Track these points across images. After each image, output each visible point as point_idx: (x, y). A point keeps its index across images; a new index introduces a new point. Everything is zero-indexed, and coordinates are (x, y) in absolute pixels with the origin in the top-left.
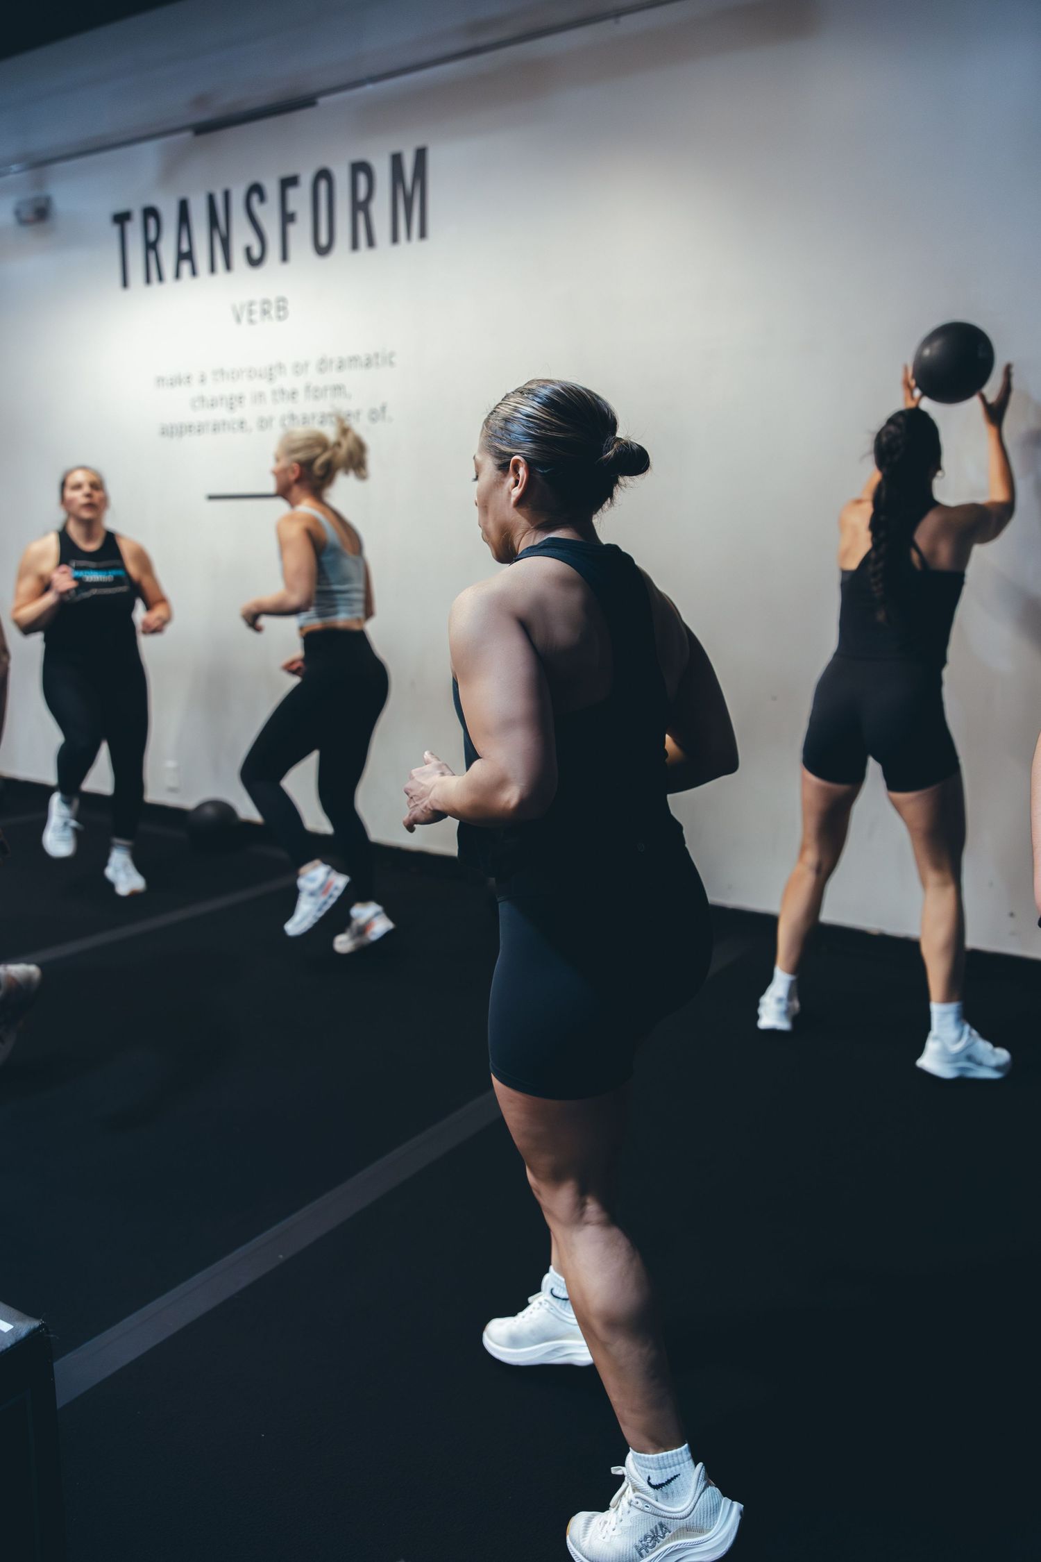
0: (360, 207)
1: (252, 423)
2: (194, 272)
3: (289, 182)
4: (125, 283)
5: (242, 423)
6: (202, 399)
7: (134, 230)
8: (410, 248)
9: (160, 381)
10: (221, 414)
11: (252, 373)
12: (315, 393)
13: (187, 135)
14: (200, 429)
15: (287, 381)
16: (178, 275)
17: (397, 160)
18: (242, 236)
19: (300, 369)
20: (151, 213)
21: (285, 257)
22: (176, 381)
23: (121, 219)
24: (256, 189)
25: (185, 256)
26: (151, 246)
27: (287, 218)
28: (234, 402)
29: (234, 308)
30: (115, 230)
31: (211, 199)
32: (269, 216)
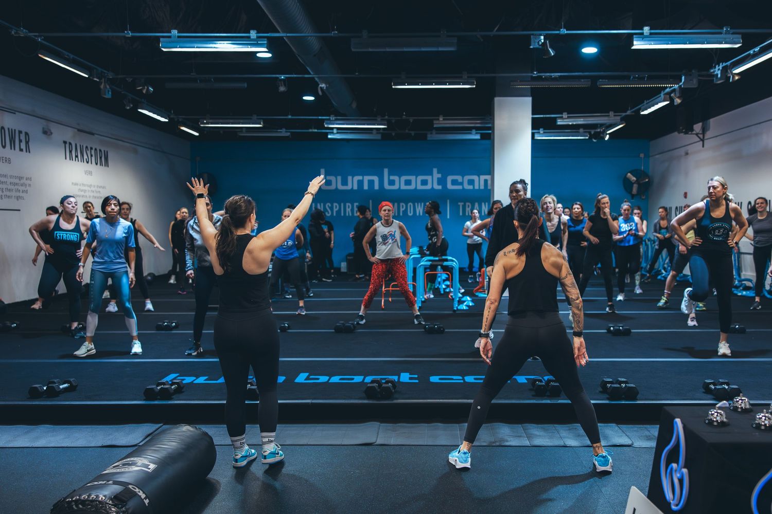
0: (101, 158)
1: (88, 196)
2: (78, 161)
3: (91, 148)
4: (66, 159)
5: (86, 196)
6: (80, 189)
7: (67, 146)
8: (106, 168)
9: (73, 183)
10: (82, 193)
11: (88, 186)
12: (97, 192)
13: (76, 130)
14: (80, 196)
15: (93, 189)
16: (75, 160)
17: (104, 151)
18: (85, 157)
19: (94, 186)
20: (70, 144)
21: (91, 163)
22: (76, 184)
23: (65, 142)
24: (87, 147)
25: (77, 156)
26: (71, 152)
27: (92, 156)
28: (85, 191)
29: (85, 171)
30: (64, 145)
31: (80, 145)
32: (89, 153)
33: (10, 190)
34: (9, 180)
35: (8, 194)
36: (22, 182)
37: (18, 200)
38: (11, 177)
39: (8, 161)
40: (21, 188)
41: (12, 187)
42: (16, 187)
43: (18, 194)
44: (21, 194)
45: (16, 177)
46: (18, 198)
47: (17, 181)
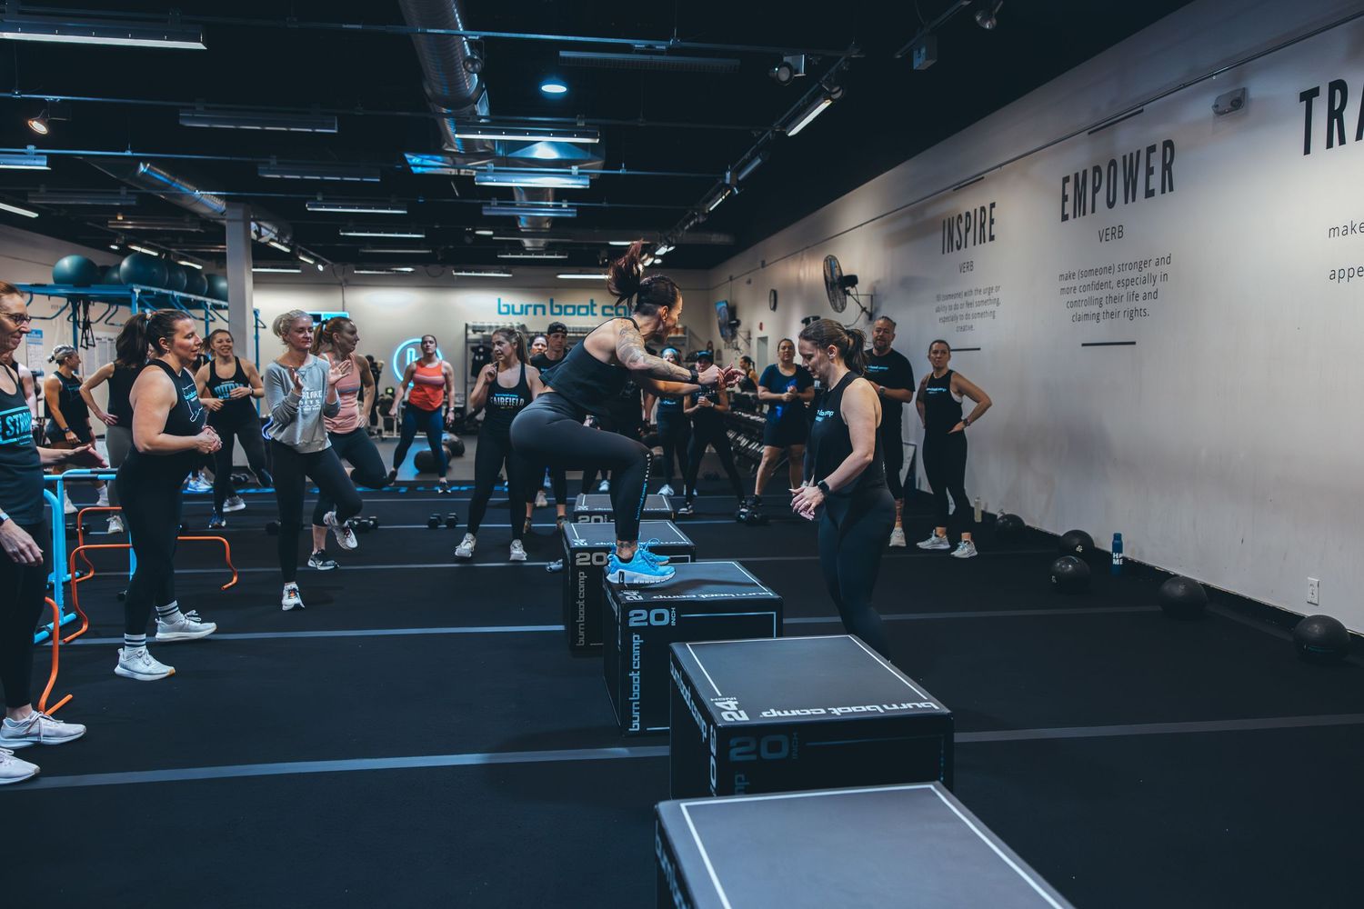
23: (1309, 95)
30: (1302, 106)
33: (1115, 299)
34: (1114, 277)
35: (1110, 307)
36: (1145, 272)
37: (1131, 318)
38: (1122, 267)
39: (1117, 232)
40: (1141, 289)
41: (1123, 291)
42: (1130, 288)
43: (1133, 305)
44: (1140, 304)
45: (1131, 266)
46: (1132, 314)
47: (1134, 274)
